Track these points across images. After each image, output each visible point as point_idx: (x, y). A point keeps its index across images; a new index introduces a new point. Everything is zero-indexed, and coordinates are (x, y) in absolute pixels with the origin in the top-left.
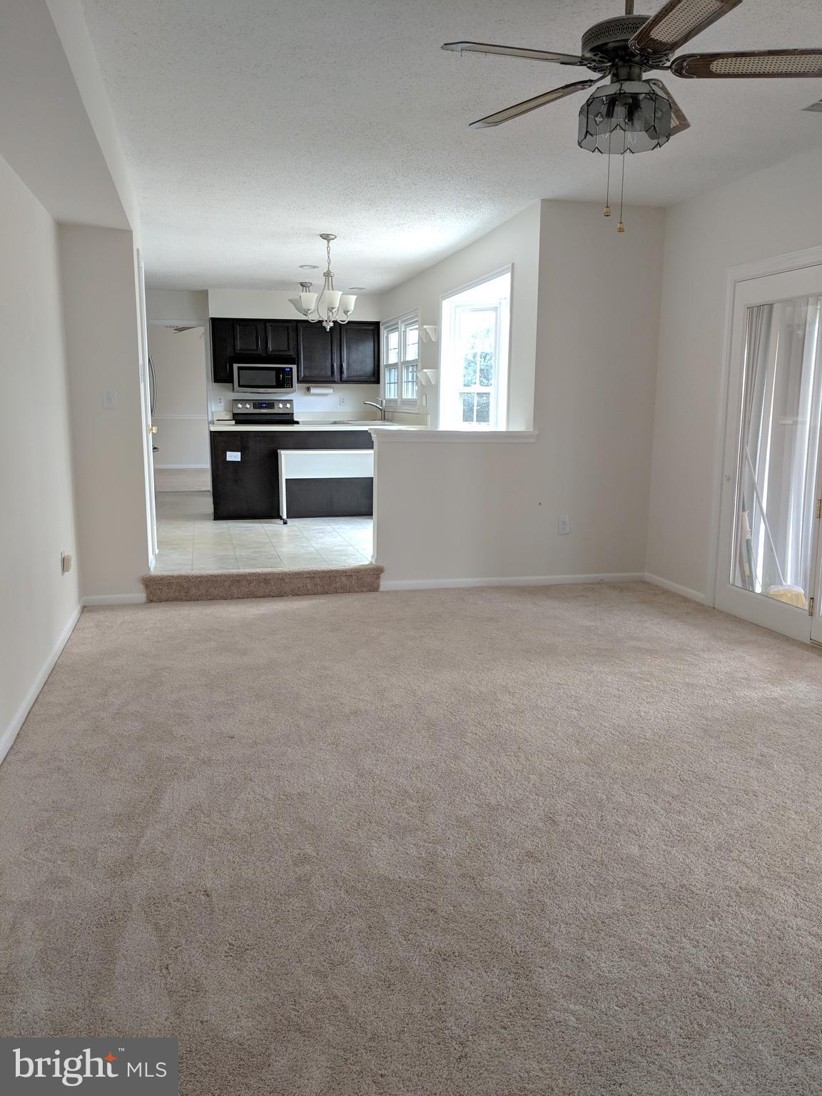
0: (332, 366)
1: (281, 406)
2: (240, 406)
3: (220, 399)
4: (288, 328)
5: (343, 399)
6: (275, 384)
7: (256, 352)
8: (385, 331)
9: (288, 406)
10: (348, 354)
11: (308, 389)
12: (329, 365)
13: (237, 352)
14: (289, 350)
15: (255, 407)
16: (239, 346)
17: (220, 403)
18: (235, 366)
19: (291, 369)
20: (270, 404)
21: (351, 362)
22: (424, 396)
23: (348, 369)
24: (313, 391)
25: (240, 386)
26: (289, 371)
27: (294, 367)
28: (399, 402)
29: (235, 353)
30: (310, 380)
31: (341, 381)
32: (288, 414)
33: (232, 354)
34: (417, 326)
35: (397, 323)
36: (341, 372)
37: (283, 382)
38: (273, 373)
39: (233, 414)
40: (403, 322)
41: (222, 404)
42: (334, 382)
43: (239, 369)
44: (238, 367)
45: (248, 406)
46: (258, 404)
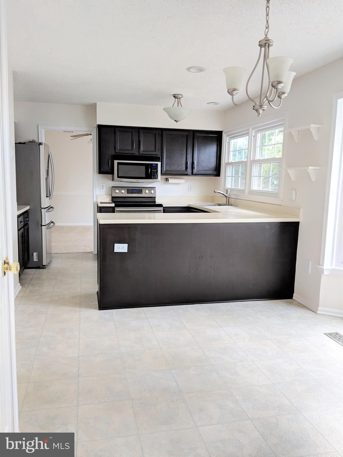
0: (187, 163)
1: (147, 191)
2: (117, 191)
3: (103, 186)
4: (155, 134)
5: (191, 187)
6: (144, 176)
7: (130, 152)
8: (227, 138)
9: (152, 192)
10: (198, 155)
11: (167, 180)
12: (184, 162)
13: (117, 151)
14: (155, 151)
15: (128, 193)
16: (118, 147)
17: (103, 188)
18: (116, 162)
19: (157, 164)
20: (140, 190)
21: (200, 160)
22: (294, 192)
23: (198, 165)
24: (171, 181)
25: (118, 177)
26: (155, 167)
27: (159, 163)
28: (247, 191)
29: (115, 152)
30: (169, 174)
31: (192, 174)
32: (152, 197)
33: (114, 153)
34: (282, 129)
35: (248, 130)
36: (193, 168)
37: (150, 174)
38: (143, 168)
39: (112, 197)
40: (253, 129)
41: (104, 190)
42: (187, 175)
43: (119, 164)
44: (118, 162)
45: (123, 191)
46: (130, 190)
